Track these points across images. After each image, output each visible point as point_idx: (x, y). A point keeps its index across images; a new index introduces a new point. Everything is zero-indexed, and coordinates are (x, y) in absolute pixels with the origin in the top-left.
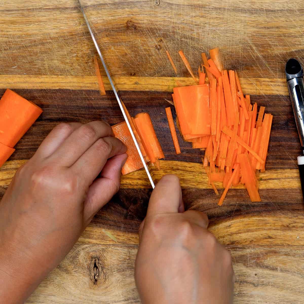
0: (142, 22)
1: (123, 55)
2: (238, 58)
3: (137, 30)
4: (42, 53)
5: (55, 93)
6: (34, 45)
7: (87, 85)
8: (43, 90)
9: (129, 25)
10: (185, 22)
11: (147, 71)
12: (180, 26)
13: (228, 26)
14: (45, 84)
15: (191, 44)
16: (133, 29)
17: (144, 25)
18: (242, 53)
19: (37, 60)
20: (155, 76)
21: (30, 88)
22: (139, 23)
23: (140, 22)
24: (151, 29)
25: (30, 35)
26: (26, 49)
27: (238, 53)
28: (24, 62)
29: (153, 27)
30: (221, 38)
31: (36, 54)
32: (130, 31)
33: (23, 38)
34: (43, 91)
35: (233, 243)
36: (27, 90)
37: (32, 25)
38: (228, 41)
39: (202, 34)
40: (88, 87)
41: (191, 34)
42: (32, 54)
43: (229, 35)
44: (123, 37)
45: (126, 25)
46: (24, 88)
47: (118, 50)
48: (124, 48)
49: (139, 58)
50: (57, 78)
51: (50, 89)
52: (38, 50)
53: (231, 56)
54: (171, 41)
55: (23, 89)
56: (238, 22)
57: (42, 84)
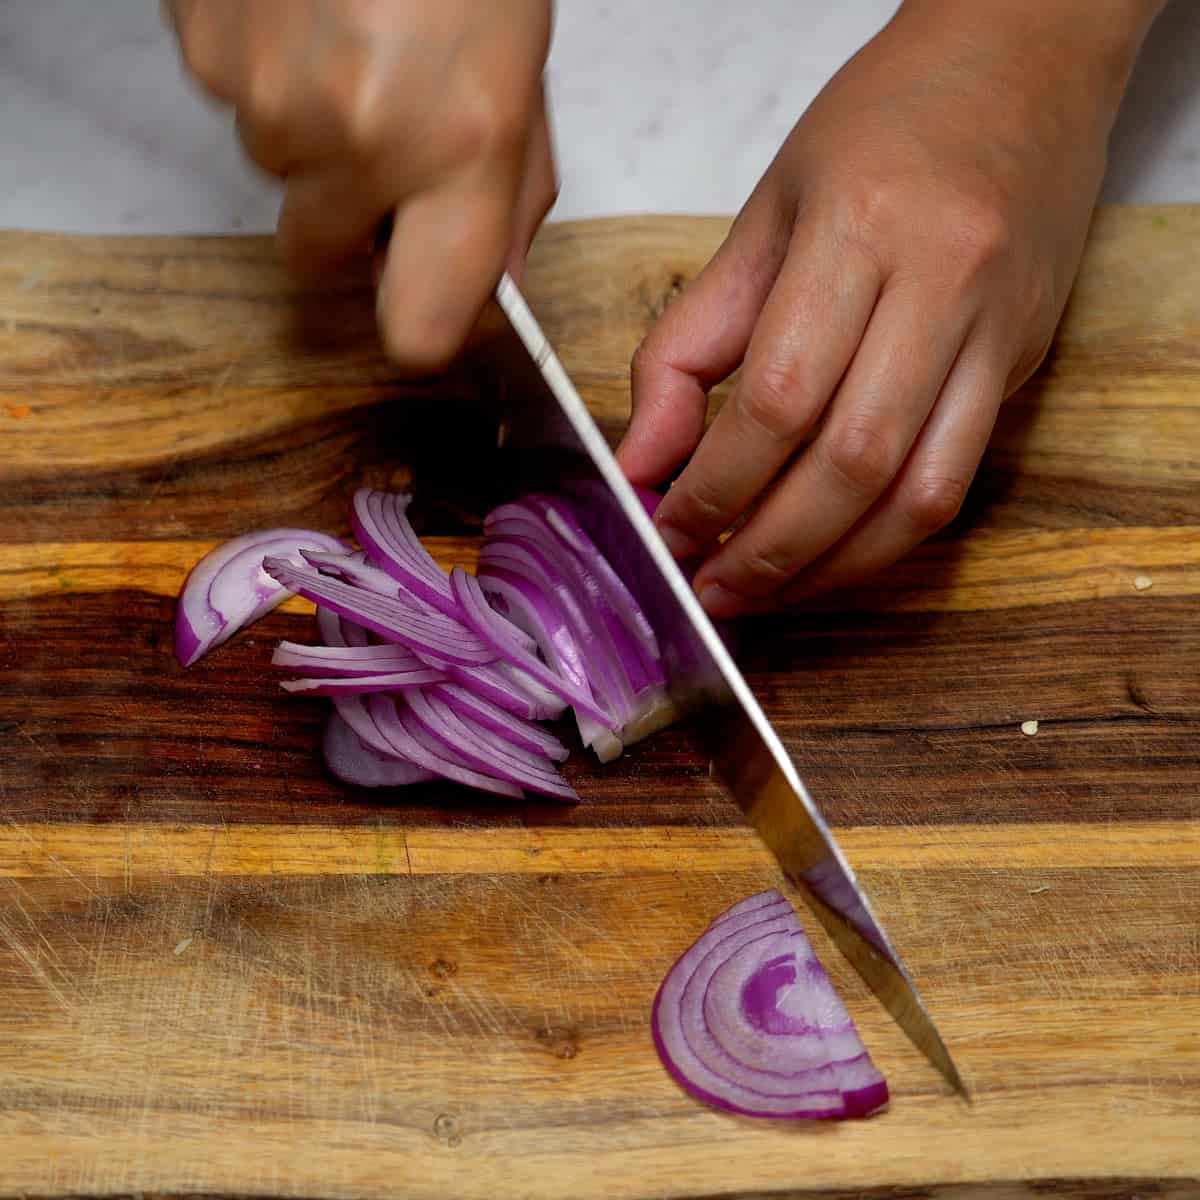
0: (510, 1056)
1: (588, 941)
2: (112, 940)
3: (534, 1028)
4: (932, 942)
5: (865, 816)
6: (964, 966)
7: (739, 841)
8: (917, 824)
9: (565, 1044)
10: (328, 1059)
11: (491, 892)
12: (351, 1045)
13: (145, 1046)
14: (911, 840)
15: (304, 983)
16: (550, 1032)
17: (502, 1044)
18: (92, 958)
19: (947, 918)
20: (457, 877)
21: (968, 827)
22: (524, 1050)
23: (520, 1055)
24: (474, 1033)
25: (986, 999)
26: (998, 952)
27: (110, 956)
28: (1001, 909)
29: (465, 1039)
30: (177, 1006)
31: (953, 937)
32: (562, 1023)
33: (1016, 990)
34: (917, 819)
35: (174, 393)
36: (979, 822)
37: (982, 1033)
38: (150, 997)
39: (257, 1018)
40: (729, 836)
41: (302, 1016)
42: (973, 937)
43: (144, 1016)
44: (591, 1002)
45: (582, 1045)
46: (995, 827)
47: (615, 957)
48: (588, 964)
49: (524, 932)
50: (860, 862)
51: (886, 825)
52: (946, 950)
53: (139, 946)
54: (392, 992)
55: (997, 823)
56: (102, 1062)
57: (920, 840)
